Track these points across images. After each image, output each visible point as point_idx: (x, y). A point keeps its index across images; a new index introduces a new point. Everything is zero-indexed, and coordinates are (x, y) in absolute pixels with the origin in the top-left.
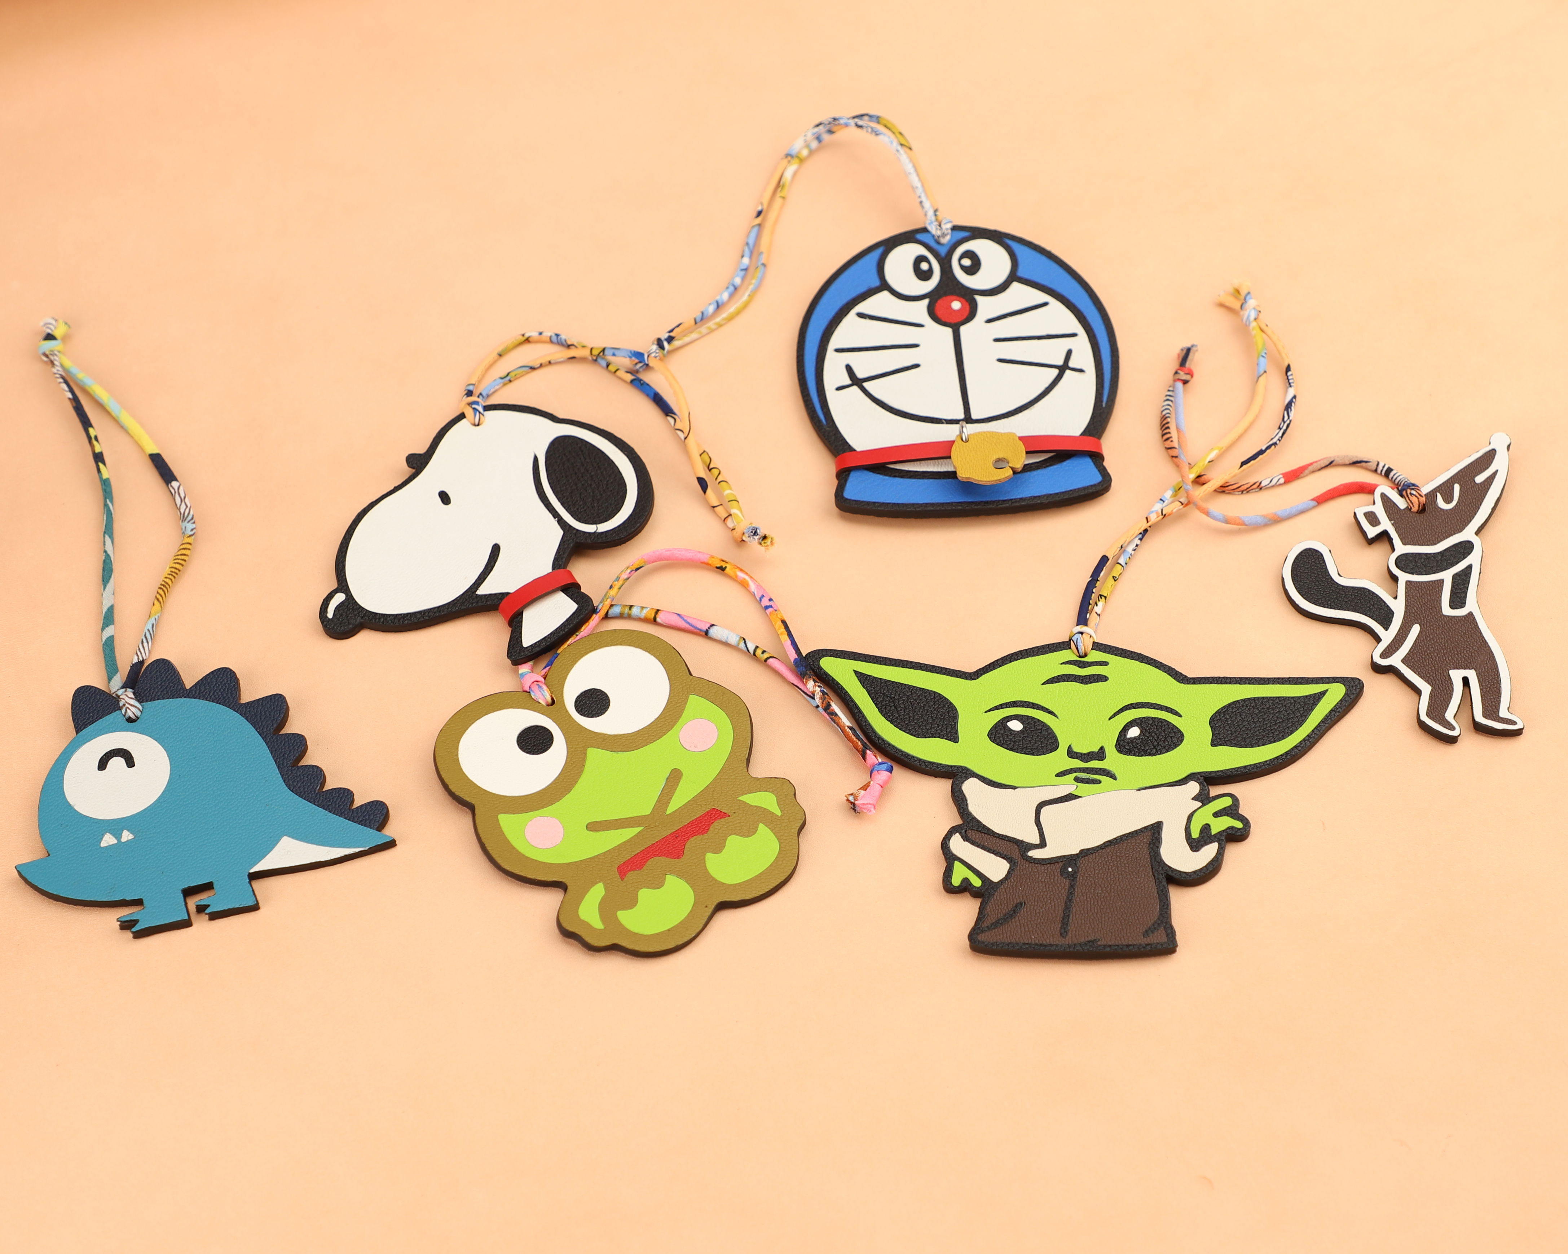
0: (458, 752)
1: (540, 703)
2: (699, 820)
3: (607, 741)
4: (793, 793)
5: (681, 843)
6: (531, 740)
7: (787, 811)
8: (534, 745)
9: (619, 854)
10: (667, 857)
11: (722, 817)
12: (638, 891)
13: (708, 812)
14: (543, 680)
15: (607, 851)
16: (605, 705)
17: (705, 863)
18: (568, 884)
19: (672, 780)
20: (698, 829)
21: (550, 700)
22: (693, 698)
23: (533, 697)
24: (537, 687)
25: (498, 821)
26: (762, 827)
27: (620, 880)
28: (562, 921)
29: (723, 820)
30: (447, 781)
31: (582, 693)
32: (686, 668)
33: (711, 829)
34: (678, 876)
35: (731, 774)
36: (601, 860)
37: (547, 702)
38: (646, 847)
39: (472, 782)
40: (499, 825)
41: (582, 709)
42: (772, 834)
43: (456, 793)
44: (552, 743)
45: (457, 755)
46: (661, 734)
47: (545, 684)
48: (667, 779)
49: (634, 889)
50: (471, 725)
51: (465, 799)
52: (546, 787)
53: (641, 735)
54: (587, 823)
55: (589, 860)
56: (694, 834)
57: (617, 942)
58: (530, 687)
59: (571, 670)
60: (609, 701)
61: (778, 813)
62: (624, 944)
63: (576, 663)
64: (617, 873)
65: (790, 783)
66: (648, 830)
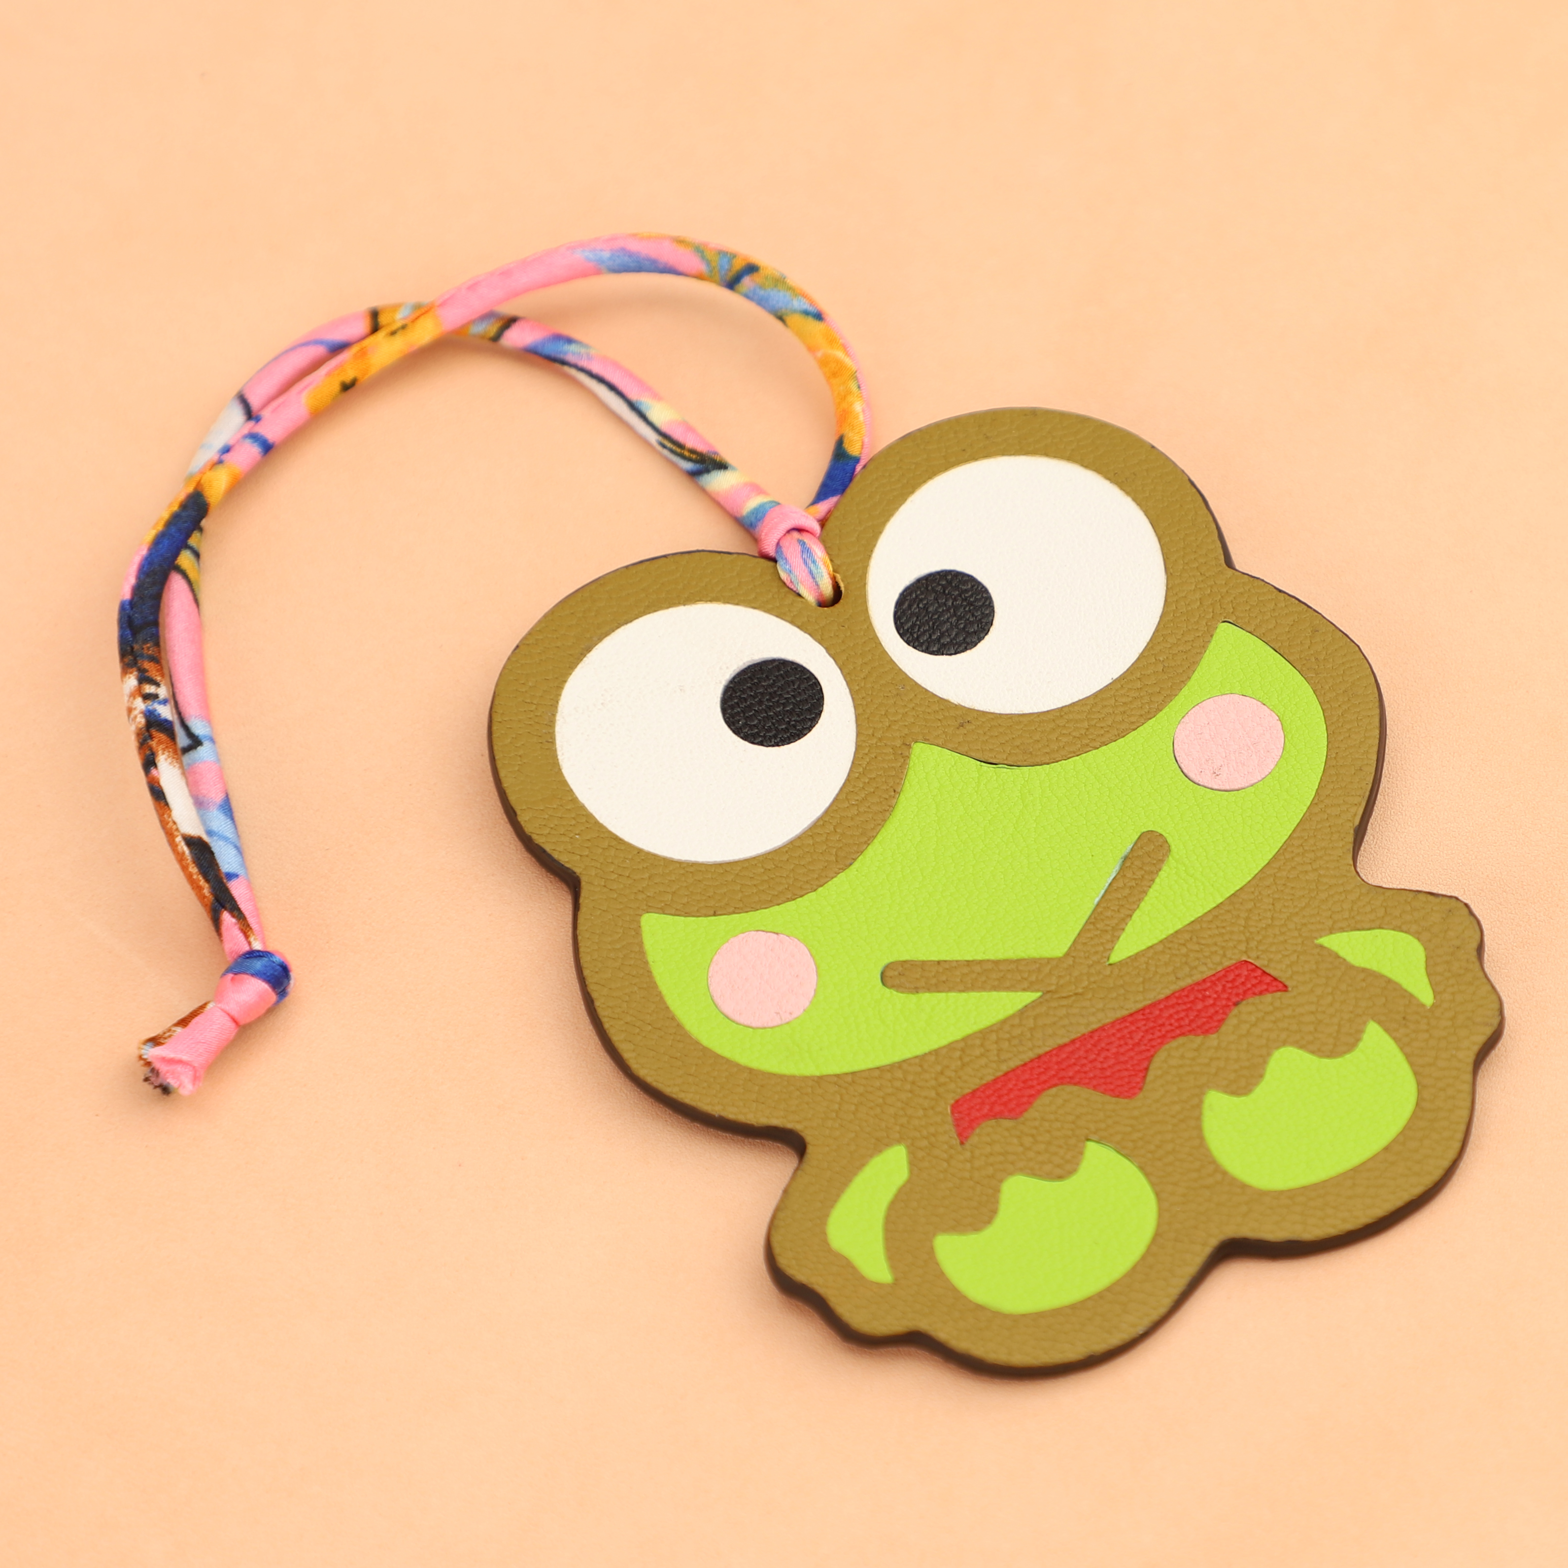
0: (554, 715)
1: (799, 595)
2: (1196, 991)
3: (972, 727)
4: (1475, 944)
5: (1141, 1052)
6: (760, 703)
7: (1453, 994)
8: (768, 718)
9: (964, 1065)
10: (1095, 1088)
11: (1267, 990)
12: (1001, 1181)
13: (1228, 970)
14: (816, 527)
15: (930, 1053)
16: (980, 621)
17: (1199, 1118)
18: (808, 1139)
19: (1138, 863)
20: (1192, 1015)
21: (827, 590)
22: (1225, 634)
23: (783, 575)
24: (799, 548)
25: (638, 931)
26: (1374, 1034)
27: (956, 1141)
28: (777, 1250)
29: (1268, 998)
30: (513, 798)
31: (919, 581)
32: (1219, 544)
33: (1232, 1021)
34: (1123, 1150)
35: (1309, 868)
36: (910, 1078)
37: (821, 595)
38: (1041, 1051)
39: (582, 807)
40: (641, 944)
41: (914, 625)
42: (1400, 1058)
43: (534, 837)
44: (819, 714)
45: (551, 724)
46: (1123, 726)
47: (822, 540)
48: (1126, 858)
49: (990, 1170)
50: (600, 639)
51: (556, 856)
52: (784, 846)
53: (1068, 721)
54: (886, 961)
55: (877, 1073)
56: (1181, 1029)
57: (924, 1325)
58: (778, 544)
59: (897, 509)
60: (993, 611)
61: (1425, 995)
62: (943, 1333)
63: (912, 492)
64: (950, 1119)
65: (1471, 913)
66: (1054, 1004)
